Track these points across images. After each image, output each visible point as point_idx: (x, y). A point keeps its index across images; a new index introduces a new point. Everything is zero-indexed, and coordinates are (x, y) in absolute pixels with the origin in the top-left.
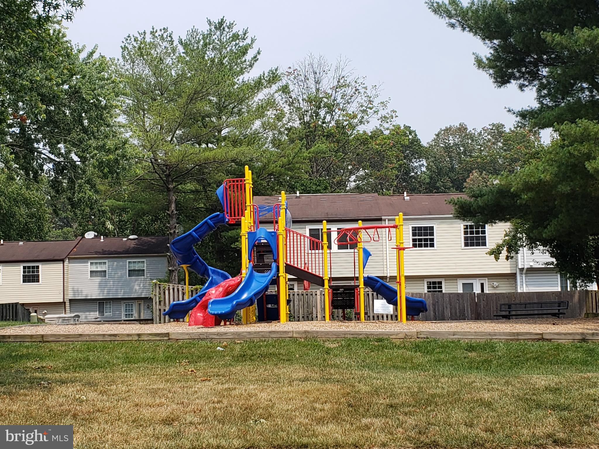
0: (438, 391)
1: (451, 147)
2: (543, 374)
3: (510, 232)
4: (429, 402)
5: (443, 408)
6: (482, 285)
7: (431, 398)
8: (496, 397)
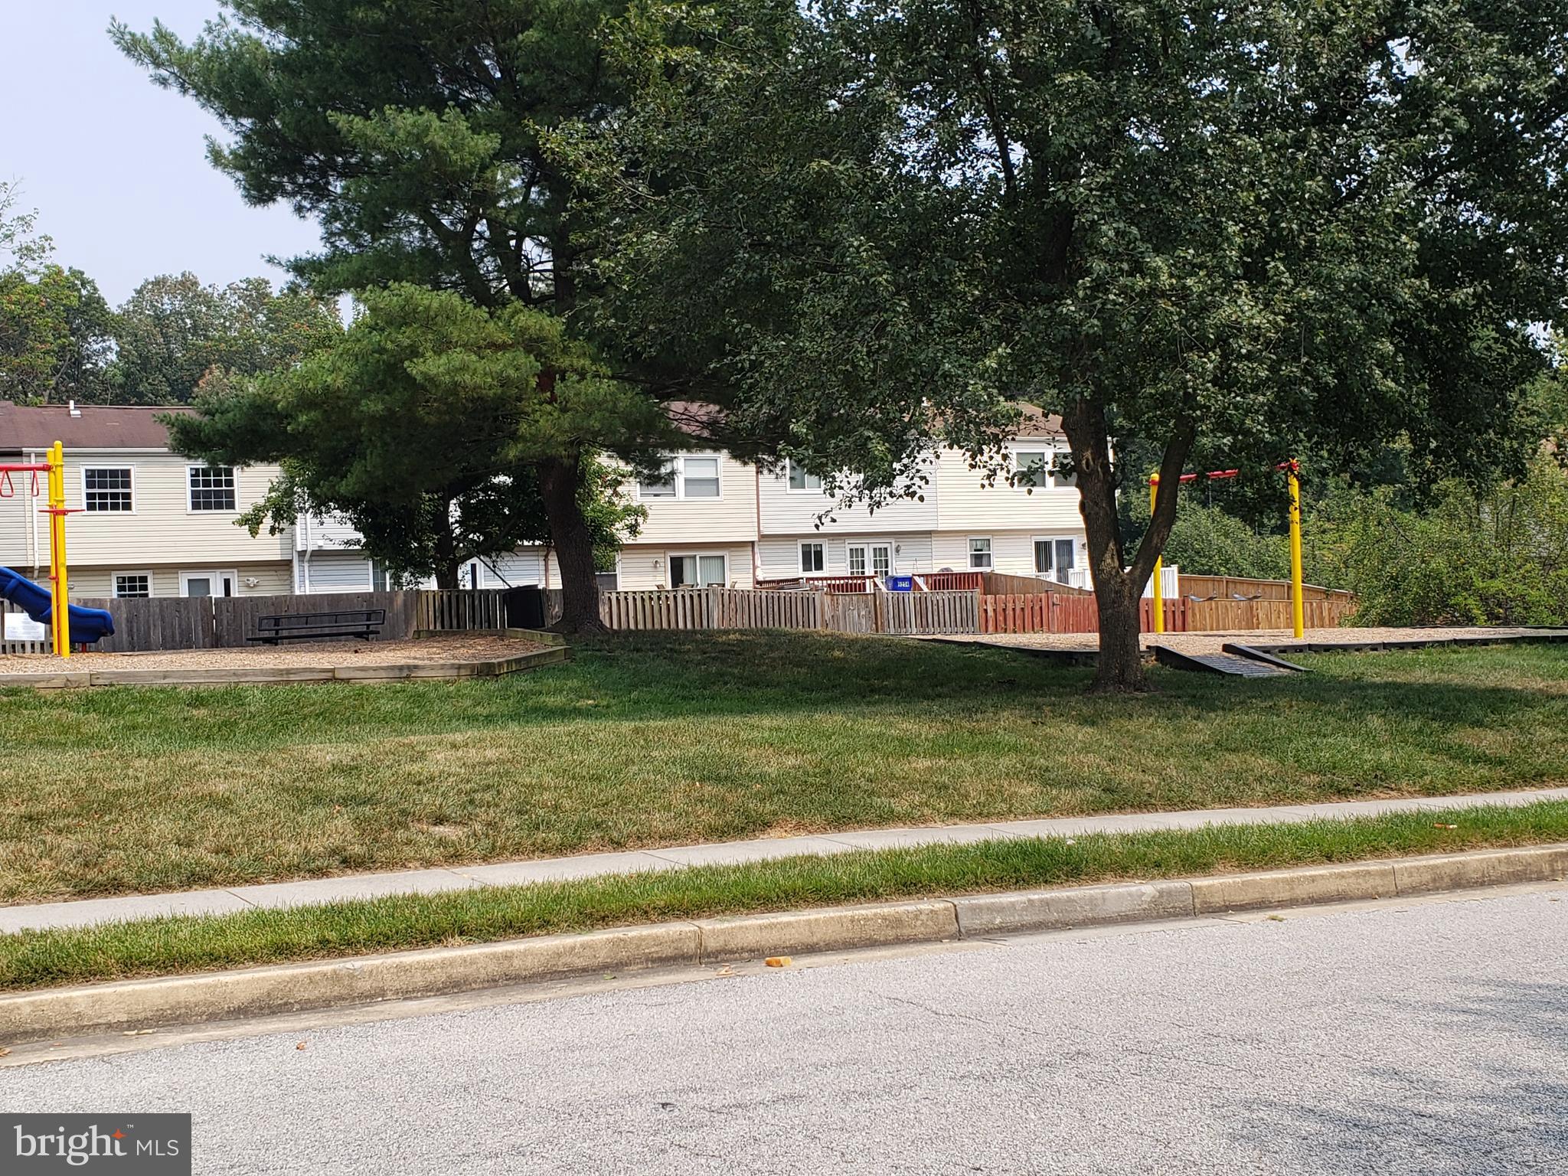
0: (129, 784)
1: (167, 317)
2: (330, 742)
3: (279, 483)
4: (106, 807)
5: (135, 815)
6: (227, 583)
7: (111, 799)
8: (240, 790)
